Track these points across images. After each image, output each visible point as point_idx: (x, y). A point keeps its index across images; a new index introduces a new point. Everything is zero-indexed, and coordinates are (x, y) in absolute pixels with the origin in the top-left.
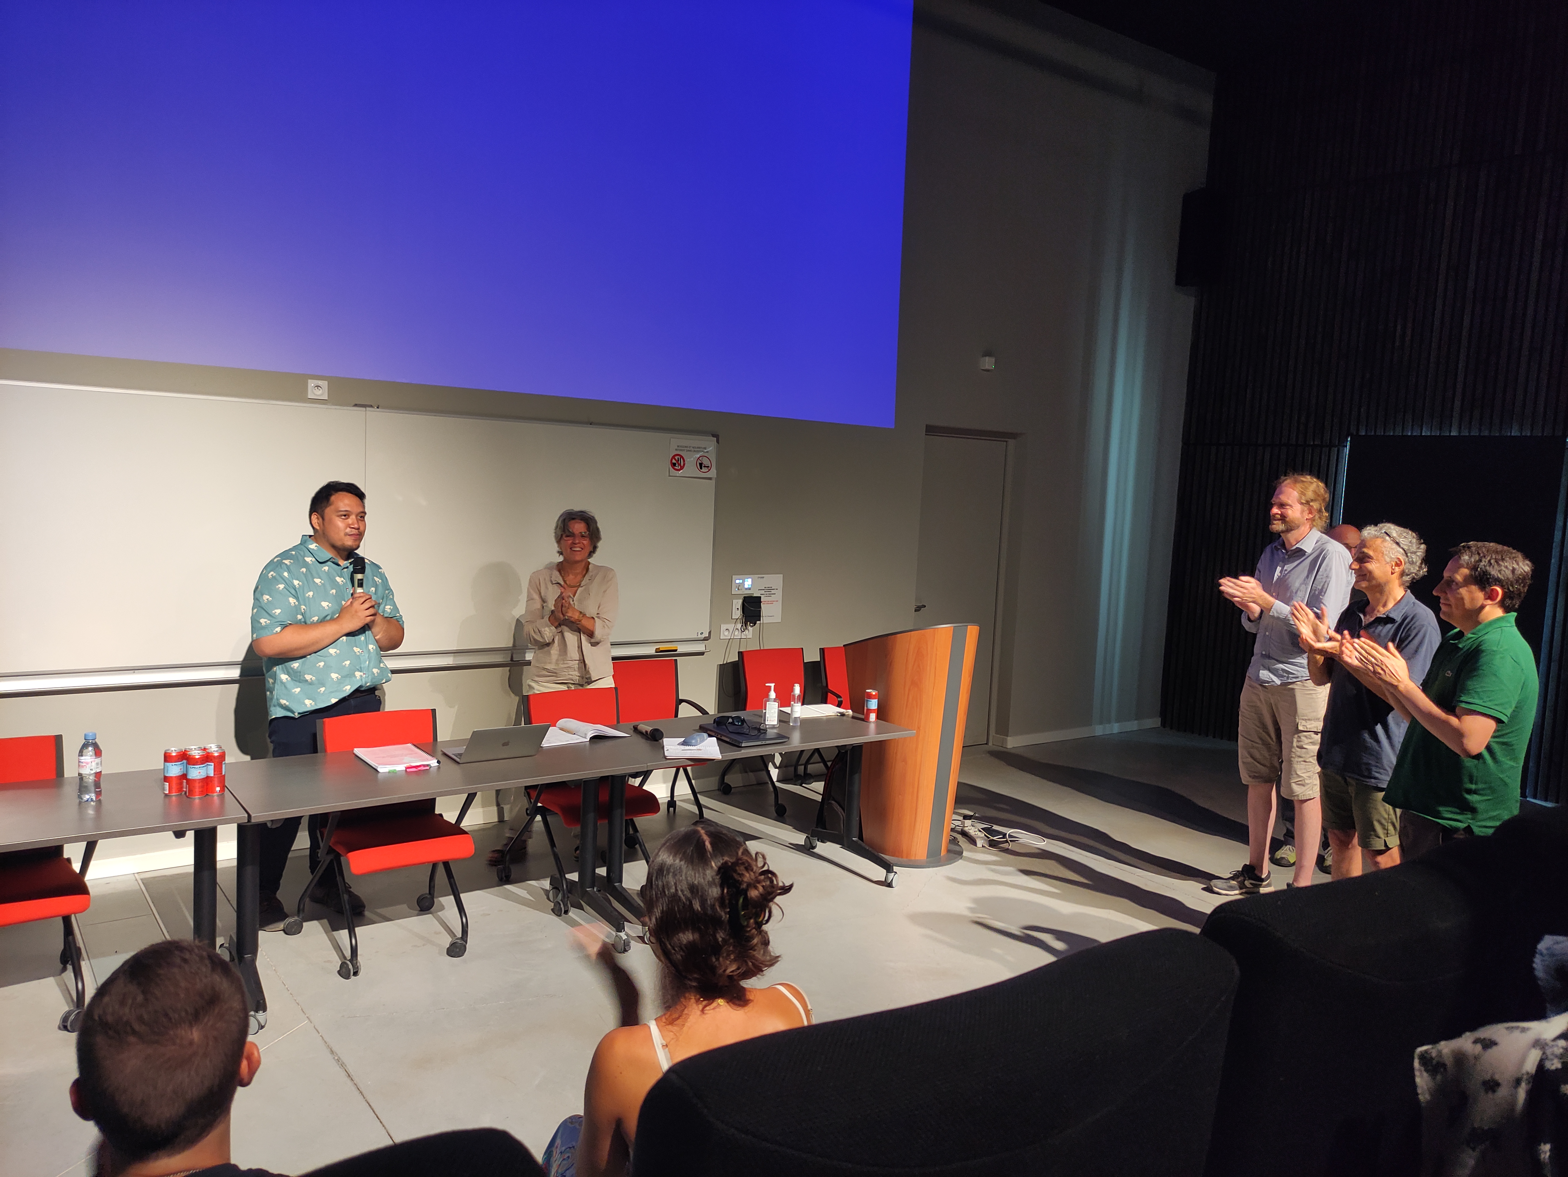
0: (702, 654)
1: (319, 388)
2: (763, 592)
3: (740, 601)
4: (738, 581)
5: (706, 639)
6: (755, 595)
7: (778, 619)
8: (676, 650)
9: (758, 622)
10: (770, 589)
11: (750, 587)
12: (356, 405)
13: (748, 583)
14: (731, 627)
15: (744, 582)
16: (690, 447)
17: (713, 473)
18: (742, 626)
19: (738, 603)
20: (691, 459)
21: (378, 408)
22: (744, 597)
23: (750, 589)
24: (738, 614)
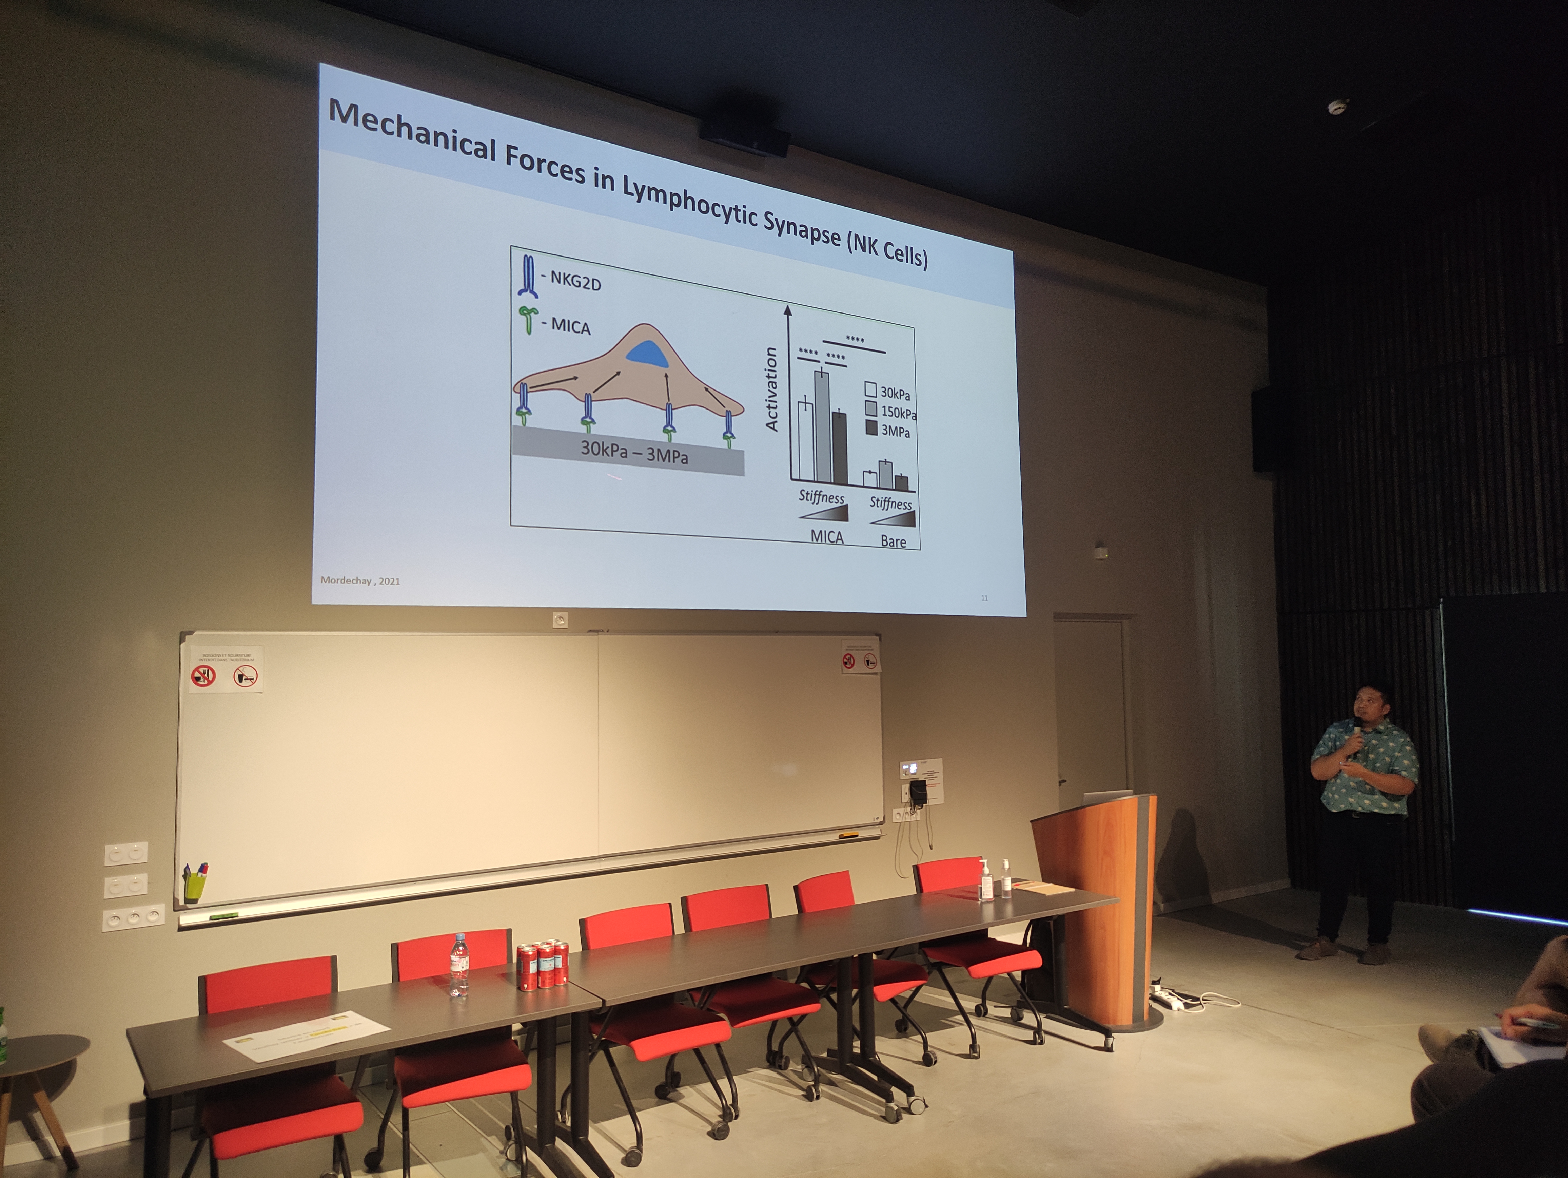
0: (878, 838)
1: (561, 619)
2: (926, 776)
3: (908, 786)
4: (905, 767)
5: (881, 823)
6: (920, 779)
7: (941, 801)
8: (857, 836)
9: (924, 805)
10: (931, 773)
11: (915, 771)
12: (590, 631)
13: (913, 768)
14: (901, 810)
15: (910, 767)
16: (858, 647)
17: (878, 669)
18: (911, 809)
19: (906, 788)
20: (859, 657)
21: (607, 632)
22: (911, 782)
23: (915, 774)
24: (906, 798)
